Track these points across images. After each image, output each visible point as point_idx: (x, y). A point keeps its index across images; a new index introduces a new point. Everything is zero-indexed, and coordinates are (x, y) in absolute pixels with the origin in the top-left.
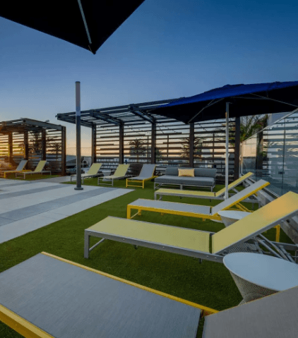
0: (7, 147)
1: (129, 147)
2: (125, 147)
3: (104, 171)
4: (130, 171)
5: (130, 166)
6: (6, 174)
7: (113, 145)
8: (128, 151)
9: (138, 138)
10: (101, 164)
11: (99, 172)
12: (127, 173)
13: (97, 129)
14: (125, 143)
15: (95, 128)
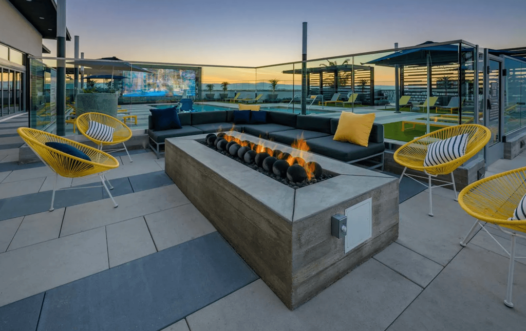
0: (319, 83)
1: (435, 83)
2: (432, 83)
3: (413, 102)
4: (438, 103)
5: (438, 99)
6: (327, 103)
7: (421, 81)
8: (435, 87)
9: (446, 76)
10: (410, 97)
11: (408, 103)
12: (436, 104)
13: (405, 69)
14: (433, 80)
15: (403, 68)
